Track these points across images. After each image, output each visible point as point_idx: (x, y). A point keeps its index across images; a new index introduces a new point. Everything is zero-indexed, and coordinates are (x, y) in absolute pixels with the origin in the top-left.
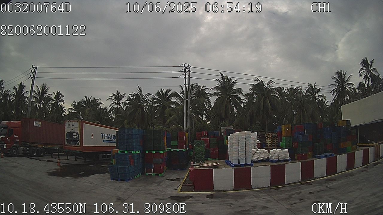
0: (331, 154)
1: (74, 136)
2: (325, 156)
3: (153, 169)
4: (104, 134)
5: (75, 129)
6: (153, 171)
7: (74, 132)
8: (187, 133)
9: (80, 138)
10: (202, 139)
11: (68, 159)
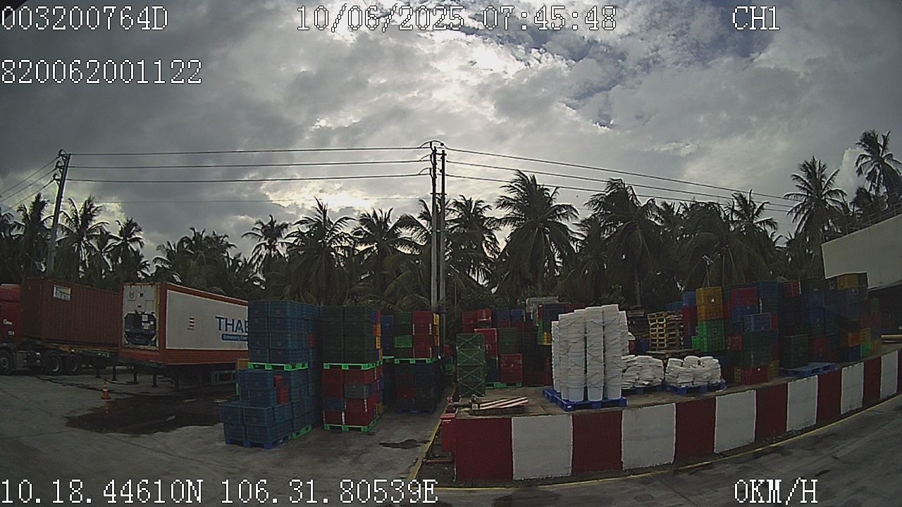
0: (827, 364)
1: (143, 324)
2: (815, 372)
3: (343, 414)
4: (223, 318)
5: (146, 305)
6: (343, 418)
7: (143, 313)
8: (438, 316)
9: (157, 330)
10: (477, 331)
11: (137, 383)
